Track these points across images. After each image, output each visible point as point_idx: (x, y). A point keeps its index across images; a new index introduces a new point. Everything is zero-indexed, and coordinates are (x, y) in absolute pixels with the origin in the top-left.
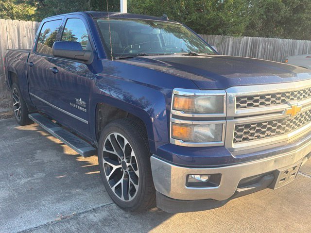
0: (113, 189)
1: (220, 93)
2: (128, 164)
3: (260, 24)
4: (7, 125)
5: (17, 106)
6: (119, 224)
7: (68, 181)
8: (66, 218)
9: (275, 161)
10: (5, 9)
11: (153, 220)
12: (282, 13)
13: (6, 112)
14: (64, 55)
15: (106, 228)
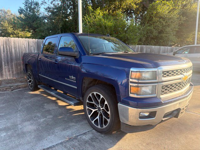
0: (93, 122)
1: (155, 69)
2: (101, 109)
3: (144, 39)
4: (25, 92)
5: (30, 81)
6: (100, 140)
7: (66, 119)
8: (71, 138)
9: (179, 103)
10: (15, 34)
11: (116, 137)
12: (154, 34)
13: (23, 85)
14: (64, 54)
15: (94, 143)
